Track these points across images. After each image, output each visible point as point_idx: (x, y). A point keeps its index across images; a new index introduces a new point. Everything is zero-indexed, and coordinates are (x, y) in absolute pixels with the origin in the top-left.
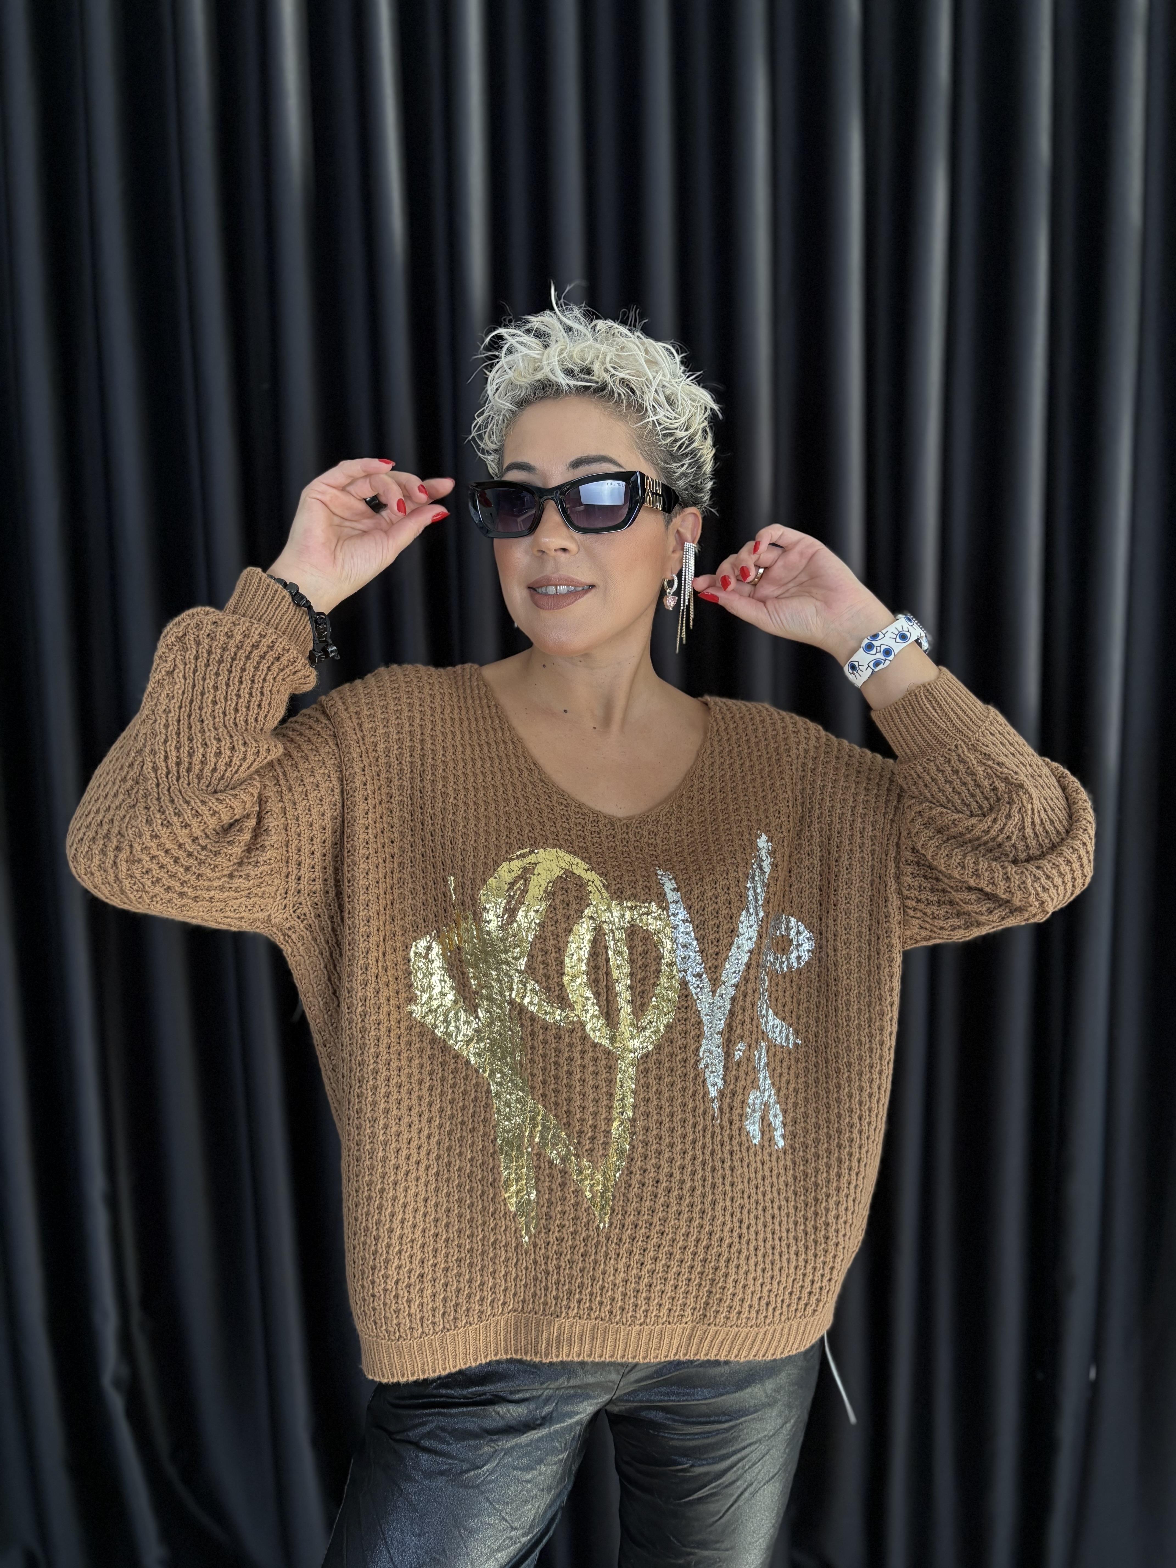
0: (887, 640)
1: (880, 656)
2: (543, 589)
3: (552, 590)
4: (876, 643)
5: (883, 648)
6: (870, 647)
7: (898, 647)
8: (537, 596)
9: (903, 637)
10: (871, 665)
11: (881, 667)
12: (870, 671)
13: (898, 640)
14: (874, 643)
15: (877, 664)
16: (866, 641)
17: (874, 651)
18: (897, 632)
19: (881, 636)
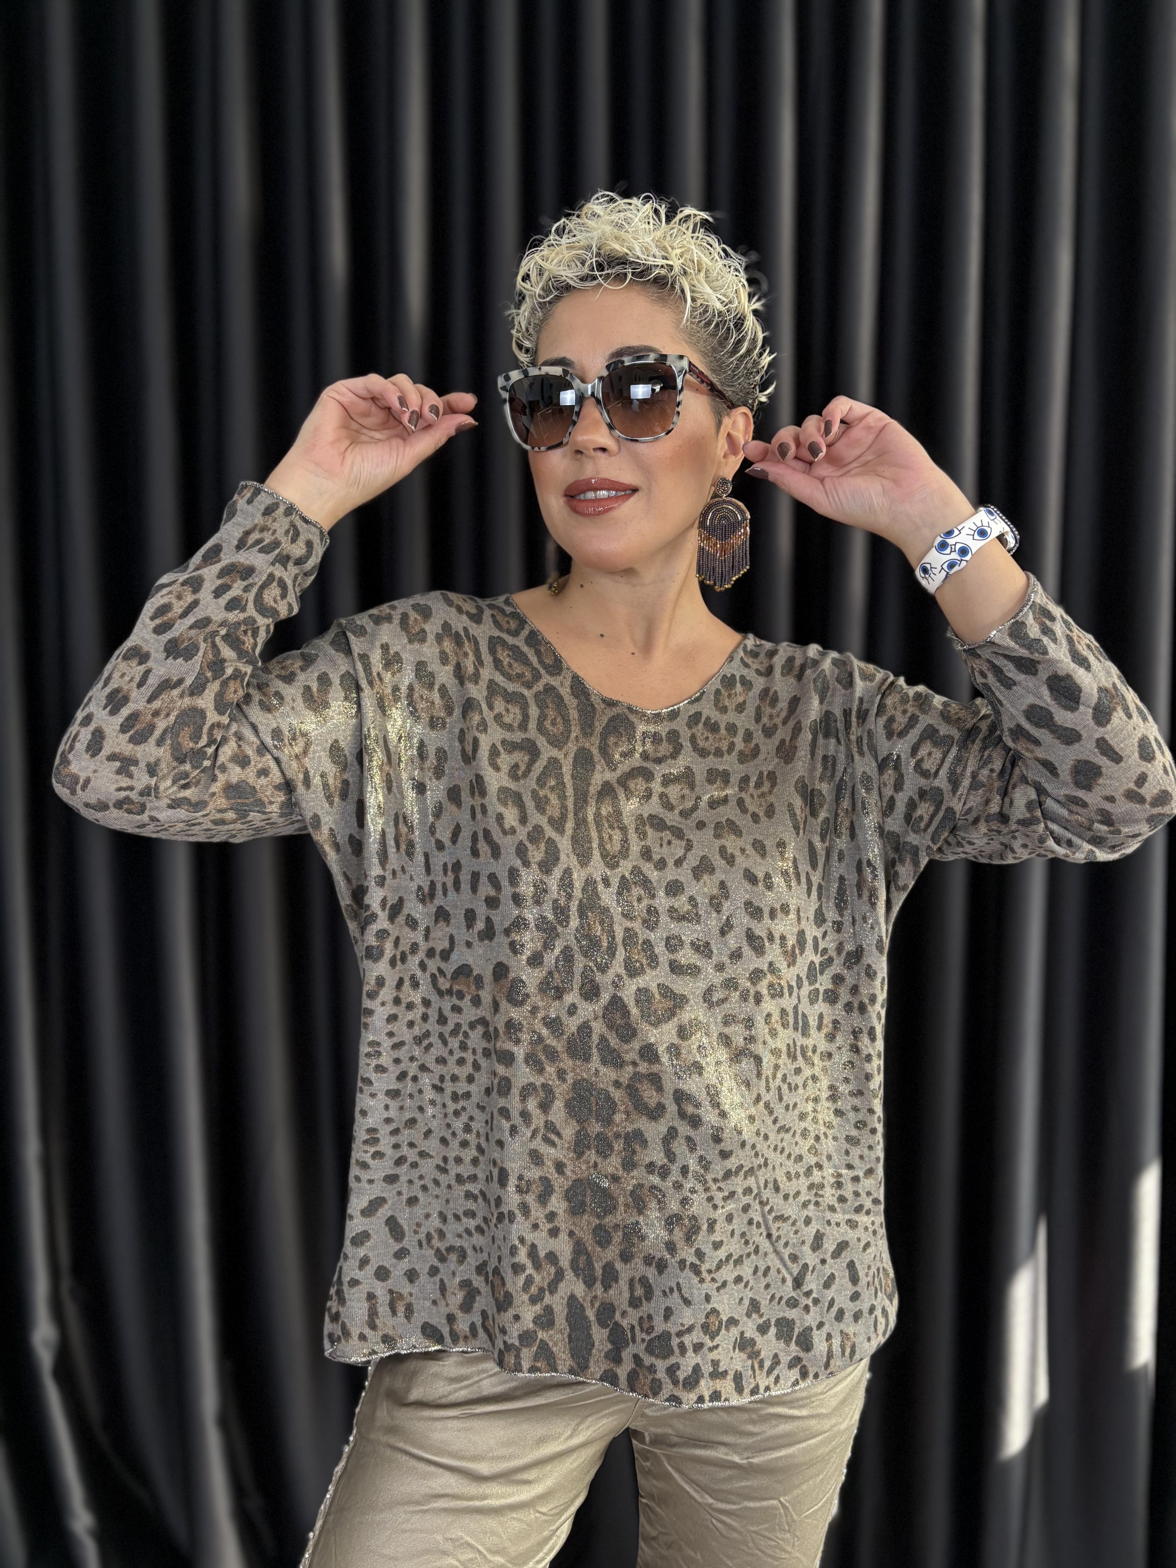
0: (964, 537)
1: (955, 556)
2: (582, 497)
3: (591, 495)
4: (950, 541)
5: (958, 546)
6: (943, 546)
7: (975, 545)
8: (575, 502)
9: (982, 533)
10: (945, 567)
11: (956, 568)
12: (944, 574)
13: (976, 537)
14: (948, 541)
15: (952, 565)
16: (939, 539)
17: (948, 551)
18: (974, 528)
19: (956, 532)
